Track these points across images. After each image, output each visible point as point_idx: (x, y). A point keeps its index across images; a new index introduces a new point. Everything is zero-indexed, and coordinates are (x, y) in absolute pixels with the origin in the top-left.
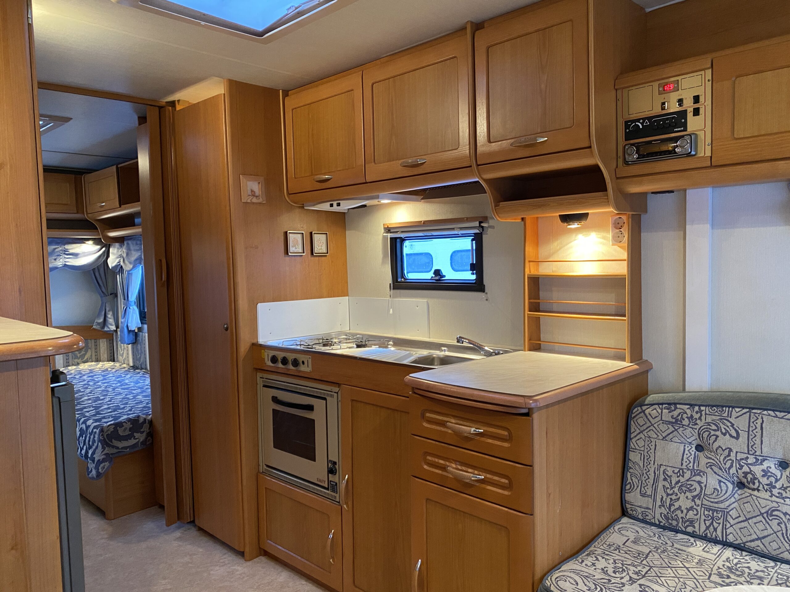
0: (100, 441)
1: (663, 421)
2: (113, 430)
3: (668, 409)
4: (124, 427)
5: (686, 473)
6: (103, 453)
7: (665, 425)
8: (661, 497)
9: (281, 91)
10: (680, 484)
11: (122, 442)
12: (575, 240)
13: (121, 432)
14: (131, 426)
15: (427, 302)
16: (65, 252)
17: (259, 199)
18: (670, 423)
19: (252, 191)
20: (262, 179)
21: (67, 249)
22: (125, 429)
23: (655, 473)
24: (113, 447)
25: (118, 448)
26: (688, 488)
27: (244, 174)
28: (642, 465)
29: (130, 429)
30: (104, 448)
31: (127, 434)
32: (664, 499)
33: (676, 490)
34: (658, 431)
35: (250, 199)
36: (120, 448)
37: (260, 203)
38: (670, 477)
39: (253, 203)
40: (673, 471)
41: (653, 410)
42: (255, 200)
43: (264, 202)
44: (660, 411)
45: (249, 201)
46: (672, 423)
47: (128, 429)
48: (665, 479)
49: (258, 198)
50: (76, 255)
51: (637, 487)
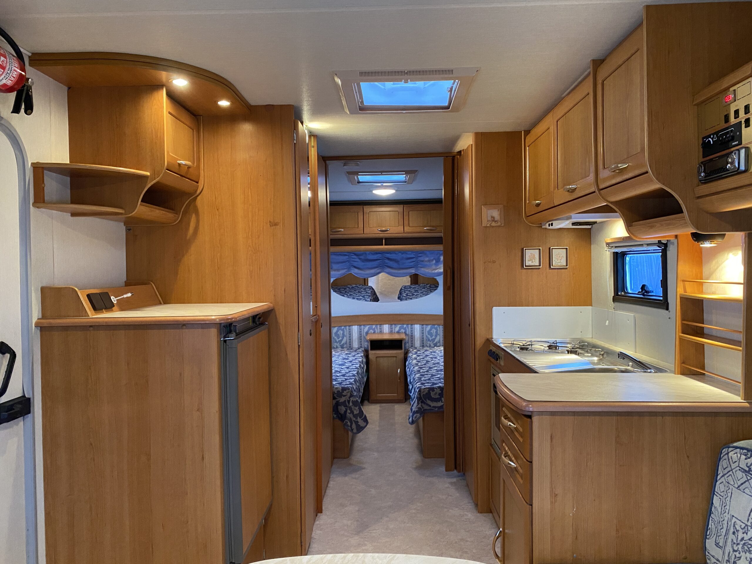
0: (417, 398)
1: (740, 467)
2: (427, 392)
3: (745, 455)
4: (435, 392)
5: (749, 531)
6: (417, 407)
7: (741, 473)
8: (729, 551)
9: (523, 131)
10: (743, 542)
11: (433, 402)
12: (727, 259)
13: (432, 394)
14: (440, 392)
15: (634, 316)
17: (498, 223)
18: (745, 471)
19: (493, 217)
20: (501, 206)
22: (436, 394)
23: (728, 524)
24: (428, 405)
25: (430, 406)
26: (749, 548)
27: (485, 204)
28: (720, 510)
29: (439, 394)
30: (418, 403)
31: (437, 397)
32: (730, 555)
33: (740, 546)
34: (735, 478)
35: (490, 223)
36: (432, 406)
37: (499, 226)
38: (738, 531)
39: (493, 227)
40: (741, 526)
41: (734, 454)
42: (494, 224)
43: (502, 225)
44: (739, 455)
45: (488, 225)
46: (746, 471)
47: (438, 394)
48: (734, 533)
49: (496, 222)
51: (714, 535)
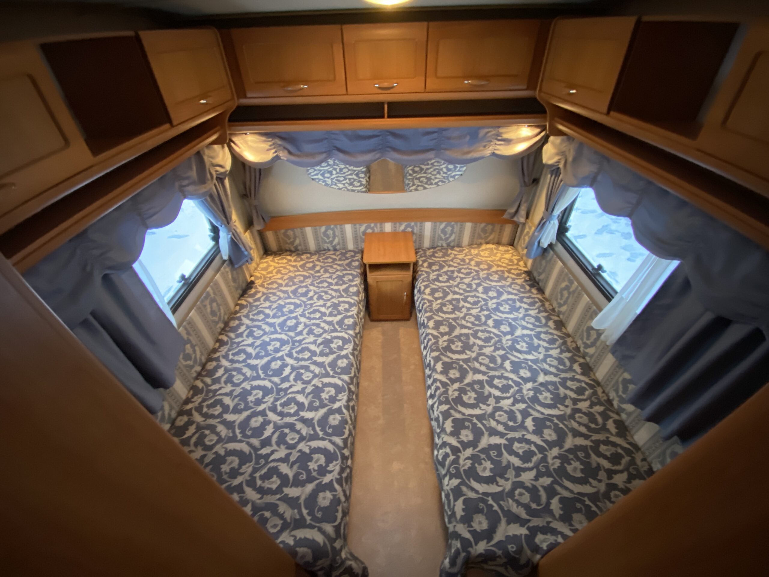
16: (498, 137)
21: (501, 133)
50: (508, 141)
